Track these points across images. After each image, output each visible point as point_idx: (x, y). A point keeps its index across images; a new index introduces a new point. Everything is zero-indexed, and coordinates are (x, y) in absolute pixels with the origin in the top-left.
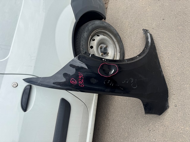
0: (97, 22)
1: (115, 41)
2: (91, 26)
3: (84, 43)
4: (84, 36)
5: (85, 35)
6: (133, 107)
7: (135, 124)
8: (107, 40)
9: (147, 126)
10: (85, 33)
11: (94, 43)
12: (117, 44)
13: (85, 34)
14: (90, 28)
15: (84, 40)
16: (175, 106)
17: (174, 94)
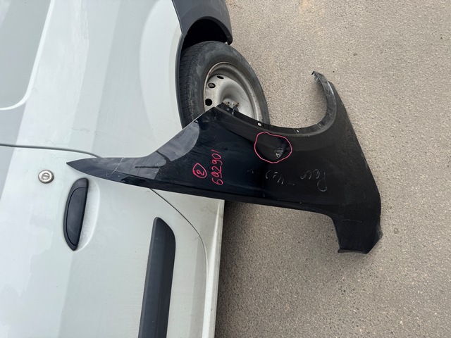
0: (220, 47)
1: (252, 95)
2: (208, 51)
3: (196, 90)
4: (195, 71)
5: (197, 72)
6: (299, 242)
7: (306, 282)
8: (238, 91)
9: (335, 281)
10: (196, 65)
11: (214, 93)
12: (255, 103)
13: (197, 68)
14: (208, 56)
15: (196, 83)
16: (395, 233)
17: (391, 208)
